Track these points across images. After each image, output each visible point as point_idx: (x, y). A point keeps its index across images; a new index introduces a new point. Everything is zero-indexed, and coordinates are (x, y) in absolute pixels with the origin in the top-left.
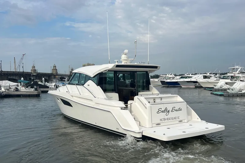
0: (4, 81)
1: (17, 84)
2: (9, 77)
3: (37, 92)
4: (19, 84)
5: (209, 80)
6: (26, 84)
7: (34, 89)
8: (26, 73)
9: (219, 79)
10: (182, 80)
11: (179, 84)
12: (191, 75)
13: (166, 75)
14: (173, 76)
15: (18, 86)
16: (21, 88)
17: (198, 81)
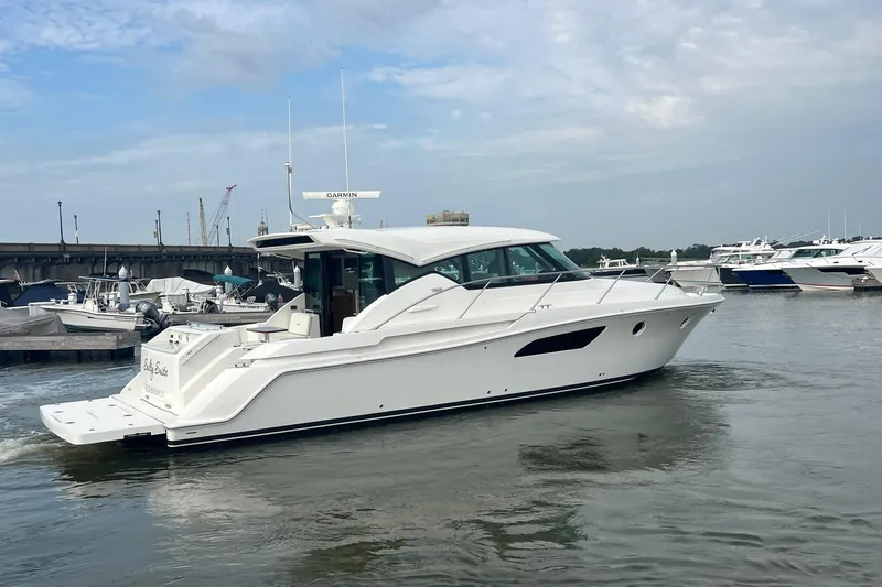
0: (169, 280)
1: (211, 287)
2: (185, 267)
4: (218, 289)
6: (240, 290)
7: (266, 304)
8: (238, 251)
10: (802, 262)
11: (790, 278)
12: (835, 245)
13: (740, 245)
14: (765, 248)
15: (214, 294)
16: (225, 302)
17: (866, 264)
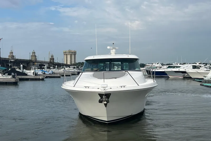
3: (14, 79)
5: (199, 70)
6: (3, 71)
7: (11, 76)
8: (3, 59)
9: (209, 69)
10: (170, 70)
11: (166, 74)
12: (179, 65)
13: (153, 64)
14: (160, 65)
17: (187, 71)
